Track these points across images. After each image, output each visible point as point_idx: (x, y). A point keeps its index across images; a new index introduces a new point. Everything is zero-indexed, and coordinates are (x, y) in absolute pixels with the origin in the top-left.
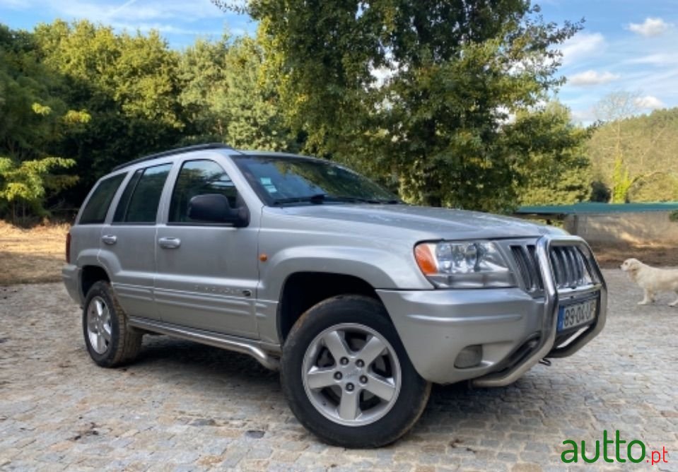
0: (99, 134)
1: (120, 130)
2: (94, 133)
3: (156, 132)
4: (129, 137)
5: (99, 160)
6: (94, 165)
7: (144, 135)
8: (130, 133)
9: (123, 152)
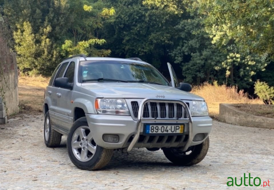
0: (127, 21)
1: (140, 17)
2: (124, 21)
3: (163, 18)
4: (146, 23)
5: (127, 38)
6: (124, 41)
7: (155, 20)
8: (147, 19)
9: (141, 32)
